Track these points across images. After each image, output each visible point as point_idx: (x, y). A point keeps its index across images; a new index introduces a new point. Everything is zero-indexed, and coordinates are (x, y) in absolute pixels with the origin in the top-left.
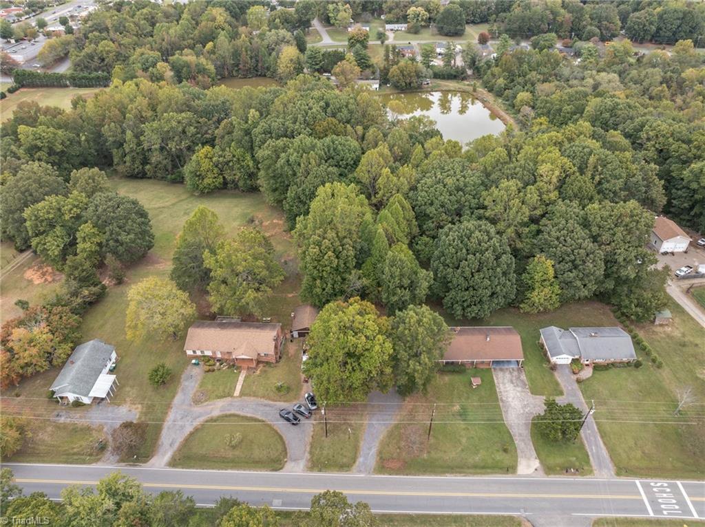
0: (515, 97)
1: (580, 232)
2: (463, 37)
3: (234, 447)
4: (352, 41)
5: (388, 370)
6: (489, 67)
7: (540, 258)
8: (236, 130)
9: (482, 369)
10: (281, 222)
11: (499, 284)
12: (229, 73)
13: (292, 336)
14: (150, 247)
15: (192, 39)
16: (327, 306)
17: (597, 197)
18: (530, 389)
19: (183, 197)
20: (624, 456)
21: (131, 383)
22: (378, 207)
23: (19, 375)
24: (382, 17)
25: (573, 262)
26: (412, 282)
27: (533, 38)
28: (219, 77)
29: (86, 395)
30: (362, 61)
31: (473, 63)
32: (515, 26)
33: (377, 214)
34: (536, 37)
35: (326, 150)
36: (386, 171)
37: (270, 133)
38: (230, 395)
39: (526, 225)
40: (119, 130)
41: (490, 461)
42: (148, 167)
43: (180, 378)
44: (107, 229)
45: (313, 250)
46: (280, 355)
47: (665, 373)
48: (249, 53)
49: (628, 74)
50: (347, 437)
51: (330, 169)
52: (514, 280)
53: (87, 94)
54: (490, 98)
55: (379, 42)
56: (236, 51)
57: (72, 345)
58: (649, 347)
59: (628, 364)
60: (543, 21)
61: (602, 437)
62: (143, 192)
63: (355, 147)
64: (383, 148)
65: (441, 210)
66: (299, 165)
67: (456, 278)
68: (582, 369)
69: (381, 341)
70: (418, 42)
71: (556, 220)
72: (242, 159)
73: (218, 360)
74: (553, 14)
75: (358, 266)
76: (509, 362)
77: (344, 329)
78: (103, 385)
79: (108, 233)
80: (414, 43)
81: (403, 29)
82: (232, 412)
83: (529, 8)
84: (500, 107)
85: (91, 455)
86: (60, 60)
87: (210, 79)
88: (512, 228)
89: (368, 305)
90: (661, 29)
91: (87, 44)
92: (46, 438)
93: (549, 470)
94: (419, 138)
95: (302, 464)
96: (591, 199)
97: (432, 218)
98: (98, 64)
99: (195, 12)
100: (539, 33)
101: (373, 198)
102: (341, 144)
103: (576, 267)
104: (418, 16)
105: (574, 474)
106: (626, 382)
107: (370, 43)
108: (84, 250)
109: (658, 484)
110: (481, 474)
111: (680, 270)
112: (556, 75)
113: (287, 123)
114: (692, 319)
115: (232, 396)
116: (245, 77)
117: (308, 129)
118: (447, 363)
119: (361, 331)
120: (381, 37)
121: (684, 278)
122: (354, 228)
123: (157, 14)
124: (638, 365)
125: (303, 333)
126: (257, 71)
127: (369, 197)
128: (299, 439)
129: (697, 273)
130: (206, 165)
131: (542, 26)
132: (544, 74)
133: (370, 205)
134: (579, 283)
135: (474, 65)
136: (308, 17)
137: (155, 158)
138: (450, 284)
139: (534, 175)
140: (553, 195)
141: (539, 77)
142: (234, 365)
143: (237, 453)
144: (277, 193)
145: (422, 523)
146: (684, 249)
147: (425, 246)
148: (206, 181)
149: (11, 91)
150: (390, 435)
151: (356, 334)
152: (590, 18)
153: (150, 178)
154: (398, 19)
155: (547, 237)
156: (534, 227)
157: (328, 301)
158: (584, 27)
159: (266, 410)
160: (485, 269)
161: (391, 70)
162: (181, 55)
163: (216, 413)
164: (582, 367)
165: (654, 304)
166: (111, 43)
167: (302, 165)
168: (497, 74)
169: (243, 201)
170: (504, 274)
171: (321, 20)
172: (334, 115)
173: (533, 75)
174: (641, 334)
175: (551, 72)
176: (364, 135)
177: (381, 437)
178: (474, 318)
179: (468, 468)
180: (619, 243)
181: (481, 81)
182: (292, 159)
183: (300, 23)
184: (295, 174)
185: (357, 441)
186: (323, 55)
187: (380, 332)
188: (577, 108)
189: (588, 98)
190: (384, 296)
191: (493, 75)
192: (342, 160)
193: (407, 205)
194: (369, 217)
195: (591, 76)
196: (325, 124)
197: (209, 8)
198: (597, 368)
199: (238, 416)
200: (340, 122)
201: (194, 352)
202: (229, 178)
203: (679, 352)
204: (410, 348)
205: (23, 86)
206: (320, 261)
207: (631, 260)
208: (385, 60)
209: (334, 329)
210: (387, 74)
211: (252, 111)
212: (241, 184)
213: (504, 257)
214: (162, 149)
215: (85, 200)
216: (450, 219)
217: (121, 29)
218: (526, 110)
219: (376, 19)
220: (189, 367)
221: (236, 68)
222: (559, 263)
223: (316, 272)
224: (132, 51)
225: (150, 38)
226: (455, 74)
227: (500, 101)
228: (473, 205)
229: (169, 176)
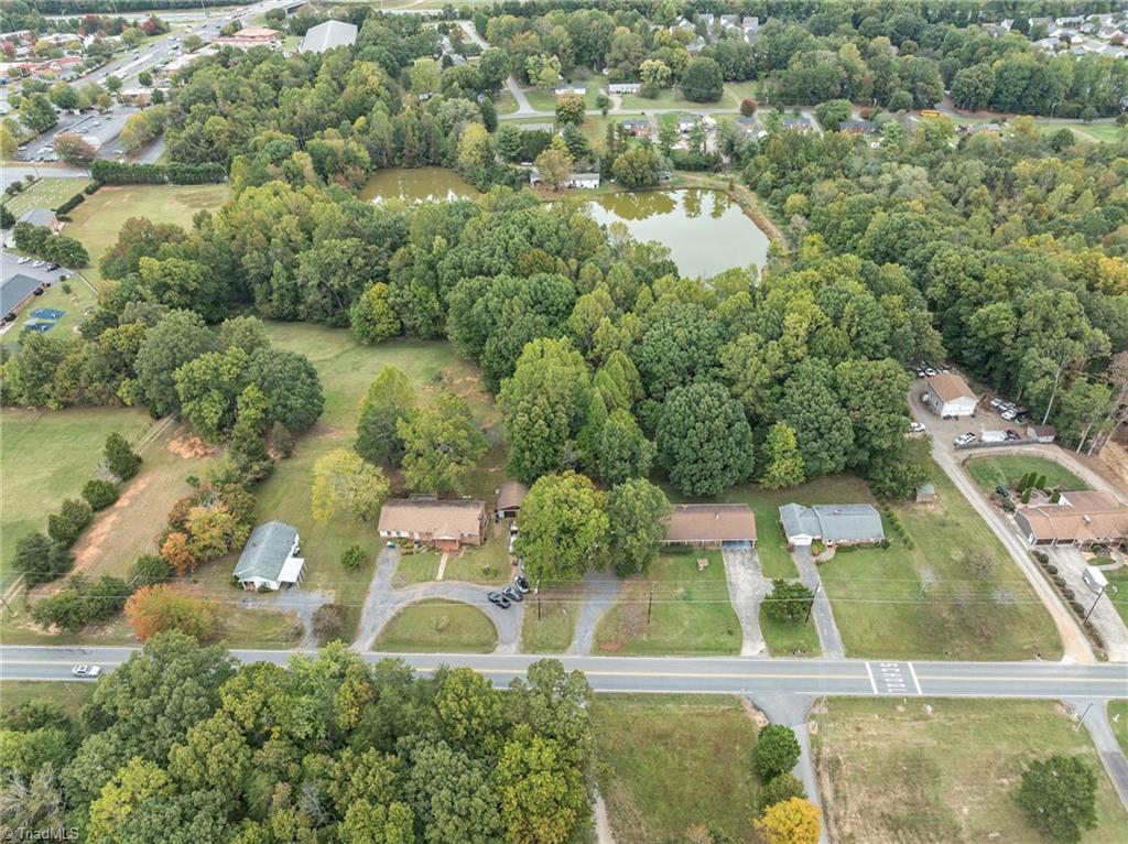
0: (784, 201)
1: (827, 395)
2: (720, 103)
3: (440, 631)
4: (562, 113)
5: (605, 548)
6: (753, 154)
7: (781, 425)
8: (417, 262)
9: (711, 551)
10: (476, 380)
11: (732, 455)
12: (389, 161)
13: (497, 516)
14: (319, 414)
15: (335, 110)
16: (539, 479)
17: (852, 352)
18: (763, 571)
19: (348, 347)
20: (857, 638)
21: (320, 567)
22: (596, 363)
23: (198, 559)
24: (605, 72)
25: (818, 429)
26: (634, 454)
27: (818, 106)
28: (375, 167)
29: (275, 579)
30: (576, 146)
31: (730, 147)
32: (793, 88)
33: (595, 372)
34: (823, 104)
35: (533, 293)
36: (606, 320)
37: (460, 267)
38: (432, 578)
39: (769, 386)
40: (264, 260)
41: (714, 643)
42: (301, 307)
43: (375, 561)
44: (274, 392)
45: (522, 419)
46: (485, 537)
47: (916, 555)
48: (417, 132)
49: (941, 167)
50: (561, 620)
51: (538, 318)
52: (751, 452)
53: (194, 194)
54: (752, 198)
55: (600, 112)
56: (398, 130)
57: (249, 526)
58: (904, 527)
59: (876, 545)
60: (833, 82)
61: (836, 620)
62: (295, 341)
63: (568, 289)
64: (601, 291)
65: (670, 368)
66: (500, 312)
67: (683, 449)
68: (824, 550)
69: (597, 515)
70: (656, 111)
71: (801, 382)
72: (425, 299)
73: (416, 543)
74: (847, 71)
75: (572, 435)
76: (741, 542)
77: (558, 503)
78: (291, 569)
79: (275, 398)
80: (650, 113)
81: (634, 91)
82: (436, 596)
83: (814, 63)
84: (765, 214)
85: (287, 641)
86: (149, 142)
87: (363, 172)
88: (751, 391)
89: (583, 478)
90: (1001, 92)
91: (188, 121)
92: (236, 624)
93: (774, 651)
94: (648, 274)
95: (514, 647)
96: (844, 356)
97: (660, 377)
98: (205, 150)
99: (337, 68)
100: (828, 98)
101: (589, 352)
102: (550, 286)
103: (821, 436)
104: (656, 72)
105: (801, 656)
106: (872, 563)
107: (587, 113)
108: (247, 418)
109: (885, 664)
110: (703, 655)
111: (960, 439)
112: (843, 167)
113: (482, 256)
114: (962, 495)
115: (435, 580)
116: (411, 166)
117: (509, 264)
118: (672, 544)
119: (576, 505)
120: (603, 104)
121: (963, 447)
122: (567, 392)
123: (282, 71)
124: (885, 545)
125: (510, 513)
126: (427, 157)
127: (584, 353)
128: (510, 622)
129: (980, 441)
130: (379, 307)
131: (832, 88)
132: (826, 166)
133: (587, 360)
134: (824, 454)
135: (732, 150)
136: (498, 76)
137: (312, 296)
138: (676, 456)
139: (780, 327)
140: (801, 351)
141: (819, 171)
142: (434, 547)
143: (444, 636)
144: (471, 344)
145: (639, 701)
146: (972, 412)
147: (652, 411)
148: (380, 327)
149: (90, 191)
150: (608, 618)
151: (571, 508)
152: (899, 76)
153: (303, 320)
154: (627, 76)
155: (789, 401)
156: (777, 389)
157: (538, 476)
158: (892, 90)
159: (475, 594)
160: (715, 438)
161: (616, 161)
162: (323, 138)
163: (418, 598)
164: (823, 548)
165: (909, 478)
166: (223, 119)
167: (504, 313)
168: (762, 164)
169: (426, 352)
170: (739, 444)
171: (516, 78)
172: (540, 245)
173: (812, 169)
174: (898, 513)
175: (836, 161)
176: (578, 270)
177: (598, 620)
178: (705, 495)
179: (690, 650)
180: (869, 408)
181: (741, 174)
182: (492, 305)
183: (487, 84)
184: (494, 323)
185: (572, 623)
186: (521, 137)
187: (595, 506)
188: (859, 224)
189: (875, 210)
190: (602, 469)
191: (758, 167)
192: (552, 305)
193: (629, 362)
194: (584, 378)
195: (890, 171)
196: (530, 257)
197: (356, 62)
198: (841, 549)
199: (443, 600)
200: (548, 253)
201: (389, 533)
202: (408, 323)
203: (936, 532)
204: (628, 523)
205: (104, 183)
206: (529, 430)
207: (883, 428)
208: (608, 144)
209: (549, 503)
210: (610, 165)
211: (438, 237)
212: (423, 330)
213: (737, 425)
214: (320, 285)
215: (246, 358)
216: (680, 379)
217: (234, 97)
218: (798, 219)
219: (594, 74)
220: (384, 550)
221: (398, 154)
222: (802, 431)
223: (525, 443)
224: (252, 130)
225: (275, 108)
226: (704, 163)
227: (766, 204)
228: (708, 363)
229: (329, 319)
